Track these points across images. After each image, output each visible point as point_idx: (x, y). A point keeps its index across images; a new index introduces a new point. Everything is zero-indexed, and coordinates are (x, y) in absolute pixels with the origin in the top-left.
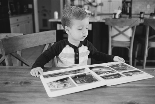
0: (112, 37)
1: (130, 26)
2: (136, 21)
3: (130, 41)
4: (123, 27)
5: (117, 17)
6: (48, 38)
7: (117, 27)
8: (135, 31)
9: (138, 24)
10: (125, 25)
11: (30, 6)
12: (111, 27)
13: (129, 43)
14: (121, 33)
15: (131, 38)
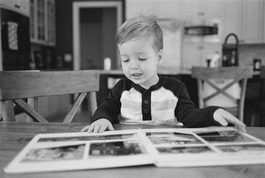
0: (205, 100)
1: (235, 79)
2: (246, 70)
3: (238, 107)
4: (223, 82)
5: (212, 65)
6: (84, 82)
7: (213, 81)
8: (245, 88)
9: (251, 76)
10: (227, 78)
11: (68, 58)
12: (203, 82)
13: (236, 109)
14: (219, 91)
15: (238, 101)
